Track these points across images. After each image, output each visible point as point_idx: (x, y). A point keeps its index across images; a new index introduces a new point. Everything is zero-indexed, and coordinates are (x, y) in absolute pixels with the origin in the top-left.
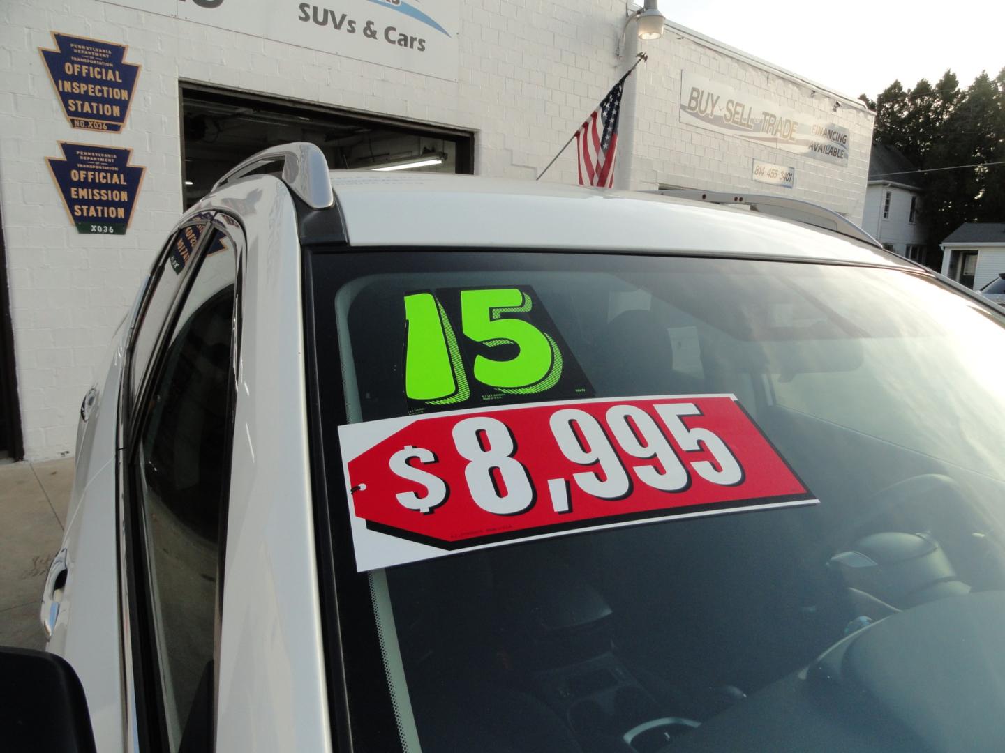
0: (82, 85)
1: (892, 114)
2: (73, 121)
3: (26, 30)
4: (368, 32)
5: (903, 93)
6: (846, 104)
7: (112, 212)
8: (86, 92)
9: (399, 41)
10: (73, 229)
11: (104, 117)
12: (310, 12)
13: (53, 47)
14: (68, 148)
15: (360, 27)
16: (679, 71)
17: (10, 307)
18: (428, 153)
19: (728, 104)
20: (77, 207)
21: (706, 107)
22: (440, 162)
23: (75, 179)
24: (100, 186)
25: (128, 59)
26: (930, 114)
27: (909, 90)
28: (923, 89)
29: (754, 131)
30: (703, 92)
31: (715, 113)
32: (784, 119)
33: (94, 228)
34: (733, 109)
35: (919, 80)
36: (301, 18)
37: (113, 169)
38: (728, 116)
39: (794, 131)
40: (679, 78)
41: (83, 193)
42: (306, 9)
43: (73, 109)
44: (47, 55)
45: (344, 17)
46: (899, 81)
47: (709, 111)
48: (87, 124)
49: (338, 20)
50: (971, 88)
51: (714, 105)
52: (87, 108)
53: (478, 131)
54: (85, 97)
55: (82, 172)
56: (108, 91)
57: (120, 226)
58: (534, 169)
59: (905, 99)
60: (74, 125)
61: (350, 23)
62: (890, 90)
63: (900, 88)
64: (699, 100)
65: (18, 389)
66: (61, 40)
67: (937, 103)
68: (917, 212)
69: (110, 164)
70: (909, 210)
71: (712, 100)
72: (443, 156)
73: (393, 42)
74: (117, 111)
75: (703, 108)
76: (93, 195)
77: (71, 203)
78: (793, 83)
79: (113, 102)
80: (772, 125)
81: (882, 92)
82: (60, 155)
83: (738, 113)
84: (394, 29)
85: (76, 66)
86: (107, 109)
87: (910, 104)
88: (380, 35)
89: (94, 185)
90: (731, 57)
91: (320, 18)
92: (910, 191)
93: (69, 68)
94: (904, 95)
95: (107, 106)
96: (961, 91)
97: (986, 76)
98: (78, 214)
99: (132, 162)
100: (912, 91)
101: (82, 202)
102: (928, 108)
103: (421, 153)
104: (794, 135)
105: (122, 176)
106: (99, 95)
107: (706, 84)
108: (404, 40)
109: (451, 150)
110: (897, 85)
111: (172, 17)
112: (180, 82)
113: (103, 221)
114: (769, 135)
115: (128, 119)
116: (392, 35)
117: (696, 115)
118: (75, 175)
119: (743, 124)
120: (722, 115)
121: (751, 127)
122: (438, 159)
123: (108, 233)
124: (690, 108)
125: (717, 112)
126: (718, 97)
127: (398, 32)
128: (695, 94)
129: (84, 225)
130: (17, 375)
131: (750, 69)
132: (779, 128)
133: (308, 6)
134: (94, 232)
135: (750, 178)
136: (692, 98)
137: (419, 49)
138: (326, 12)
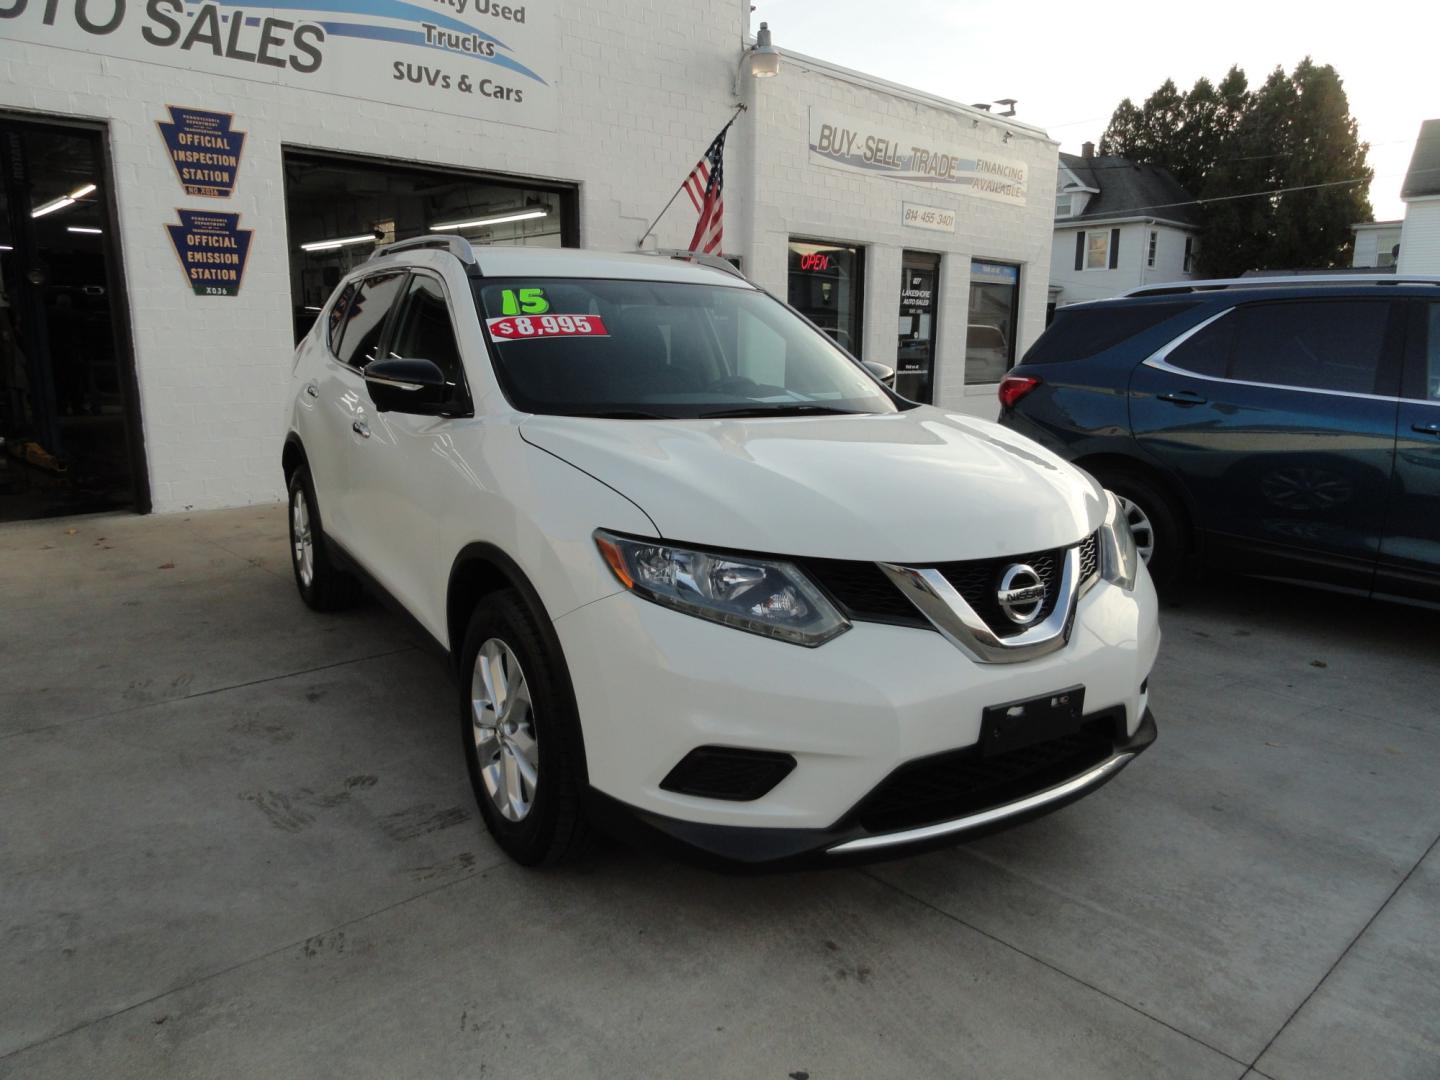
0: (195, 153)
1: (1165, 127)
2: (187, 188)
3: (144, 105)
4: (463, 87)
5: (1178, 97)
6: (1020, 134)
7: (225, 275)
8: (198, 160)
9: (495, 94)
10: (191, 291)
11: (215, 183)
12: (404, 69)
13: (168, 119)
14: (184, 214)
15: (454, 81)
16: (806, 108)
17: (136, 366)
18: (532, 204)
19: (868, 140)
20: (193, 270)
21: (841, 145)
22: (544, 214)
23: (191, 243)
24: (214, 250)
25: (235, 127)
26: (1212, 125)
27: (1185, 93)
28: (1203, 91)
29: (902, 170)
30: (836, 129)
31: (852, 152)
32: (939, 155)
33: (209, 289)
34: (874, 147)
35: (1198, 79)
36: (395, 77)
37: (224, 232)
38: (869, 154)
39: (954, 168)
40: (806, 114)
41: (198, 256)
42: (400, 67)
43: (187, 176)
44: (163, 127)
45: (438, 72)
46: (1172, 80)
47: (844, 149)
48: (199, 190)
49: (432, 76)
50: (1264, 89)
51: (850, 144)
52: (199, 176)
53: (582, 183)
54: (198, 165)
55: (197, 237)
56: (218, 159)
57: (232, 288)
58: (645, 220)
59: (1179, 106)
60: (188, 192)
61: (445, 78)
62: (1160, 92)
63: (1174, 91)
64: (832, 138)
65: (145, 444)
66: (176, 112)
67: (1221, 110)
68: (1194, 258)
69: (221, 228)
70: (1183, 254)
71: (848, 138)
72: (547, 208)
73: (489, 95)
74: (226, 177)
75: (837, 147)
76: (207, 258)
77: (188, 266)
78: (949, 113)
79: (222, 169)
80: (925, 162)
81: (1150, 96)
82: (177, 221)
83: (881, 151)
84: (489, 82)
85: (189, 136)
86: (218, 176)
87: (1186, 112)
88: (476, 88)
89: (206, 249)
90: (869, 89)
91: (415, 75)
92: (1185, 230)
93: (183, 139)
94: (1179, 100)
95: (217, 173)
96: (1251, 94)
97: (1282, 72)
98: (195, 276)
99: (241, 226)
100: (1189, 94)
101: (198, 265)
102: (1209, 118)
103: (525, 204)
104: (953, 172)
105: (233, 239)
106: (210, 162)
107: (839, 122)
108: (500, 92)
109: (555, 201)
110: (1169, 86)
111: (273, 84)
112: (283, 146)
113: (217, 283)
114: (921, 174)
115: (236, 185)
116: (488, 88)
117: (828, 155)
118: (191, 240)
119: (888, 163)
120: (862, 154)
121: (897, 165)
122: (542, 212)
123: (222, 294)
124: (821, 147)
125: (854, 151)
126: (855, 135)
127: (494, 83)
128: (827, 132)
129: (200, 287)
130: (144, 431)
131: (894, 101)
132: (934, 165)
133: (402, 64)
134: (209, 294)
135: (900, 223)
136: (823, 136)
137: (516, 100)
138: (420, 69)
